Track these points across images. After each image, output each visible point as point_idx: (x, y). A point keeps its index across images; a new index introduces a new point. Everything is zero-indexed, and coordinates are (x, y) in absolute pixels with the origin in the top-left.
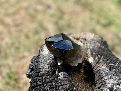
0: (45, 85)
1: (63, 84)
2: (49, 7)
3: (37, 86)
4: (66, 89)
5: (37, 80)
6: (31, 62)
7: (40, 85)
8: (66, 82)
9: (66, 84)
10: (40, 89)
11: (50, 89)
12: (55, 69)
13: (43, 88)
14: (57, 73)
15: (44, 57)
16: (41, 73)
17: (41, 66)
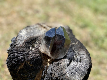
0: (19, 53)
1: (33, 53)
2: (37, 12)
3: (12, 53)
4: (35, 57)
5: (13, 50)
6: (12, 41)
7: (15, 53)
8: (35, 52)
9: (36, 54)
10: (14, 55)
11: (22, 56)
12: (30, 46)
13: (16, 55)
14: (31, 48)
15: (21, 36)
16: (17, 45)
17: (18, 42)
